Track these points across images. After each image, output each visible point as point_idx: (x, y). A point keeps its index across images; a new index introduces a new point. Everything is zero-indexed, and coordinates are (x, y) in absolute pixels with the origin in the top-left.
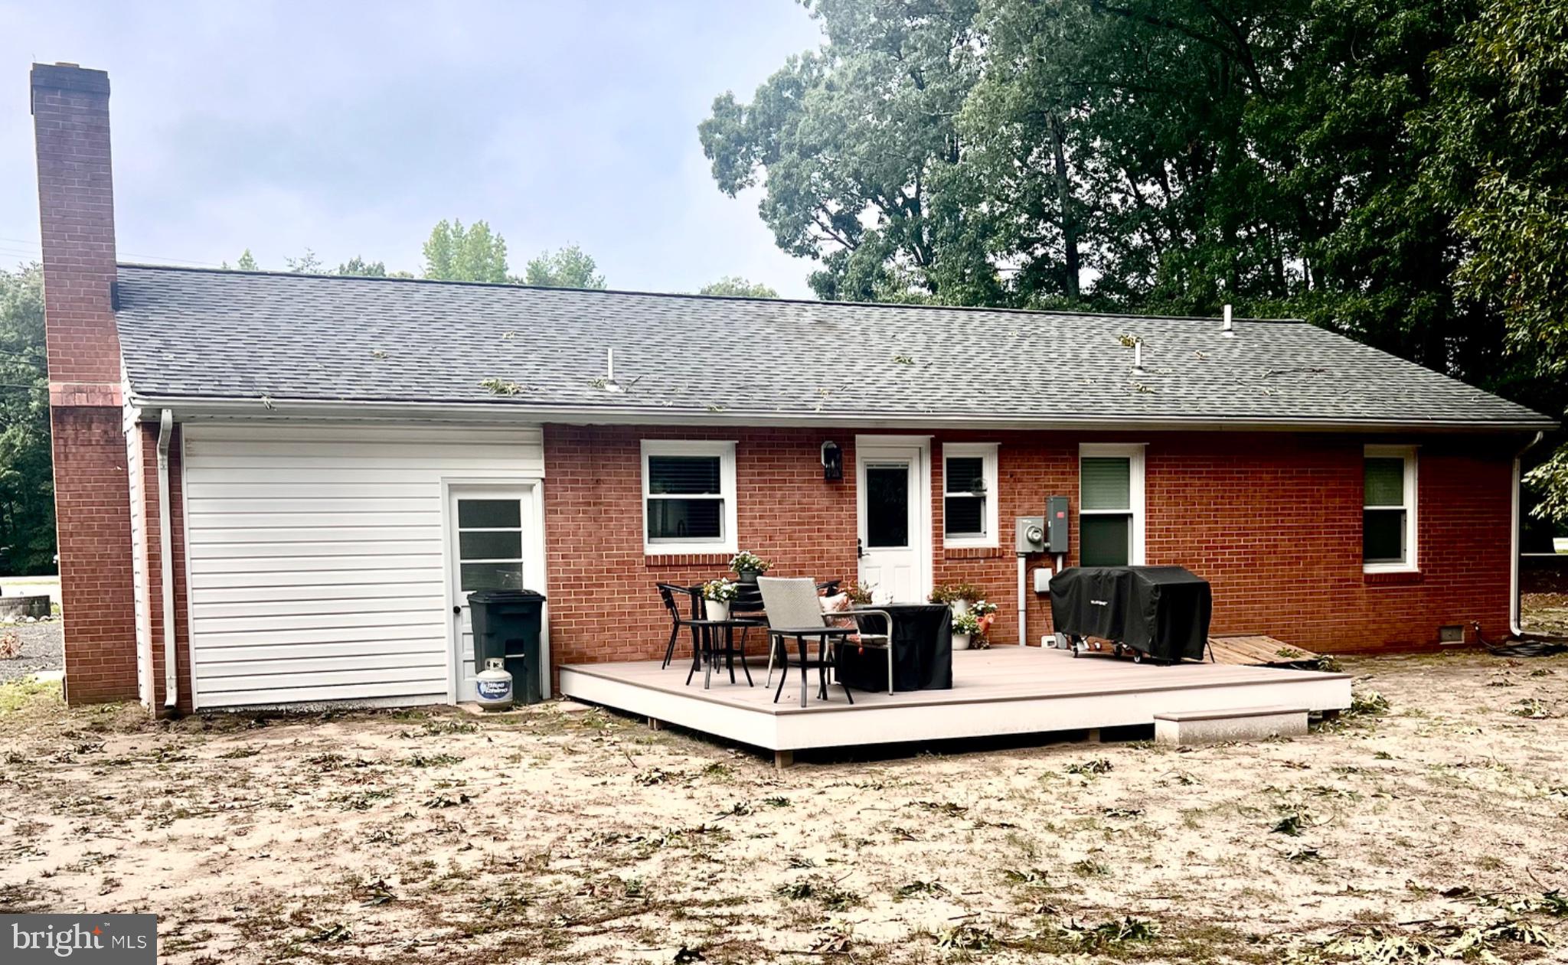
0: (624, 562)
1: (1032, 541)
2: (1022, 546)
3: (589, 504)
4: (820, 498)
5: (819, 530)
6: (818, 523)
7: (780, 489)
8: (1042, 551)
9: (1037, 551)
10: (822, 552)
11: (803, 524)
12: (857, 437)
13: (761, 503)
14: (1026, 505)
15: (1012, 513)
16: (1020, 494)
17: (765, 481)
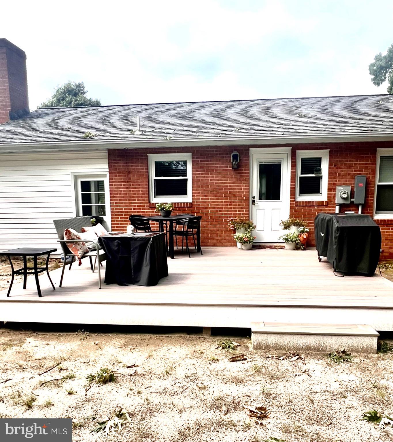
0: (140, 206)
1: (343, 198)
2: (338, 200)
3: (125, 182)
4: (231, 177)
5: (230, 192)
6: (229, 189)
7: (211, 174)
8: (349, 203)
9: (346, 203)
10: (231, 202)
11: (222, 189)
12: (250, 149)
13: (202, 180)
14: (343, 180)
15: (335, 184)
16: (339, 174)
17: (204, 171)
